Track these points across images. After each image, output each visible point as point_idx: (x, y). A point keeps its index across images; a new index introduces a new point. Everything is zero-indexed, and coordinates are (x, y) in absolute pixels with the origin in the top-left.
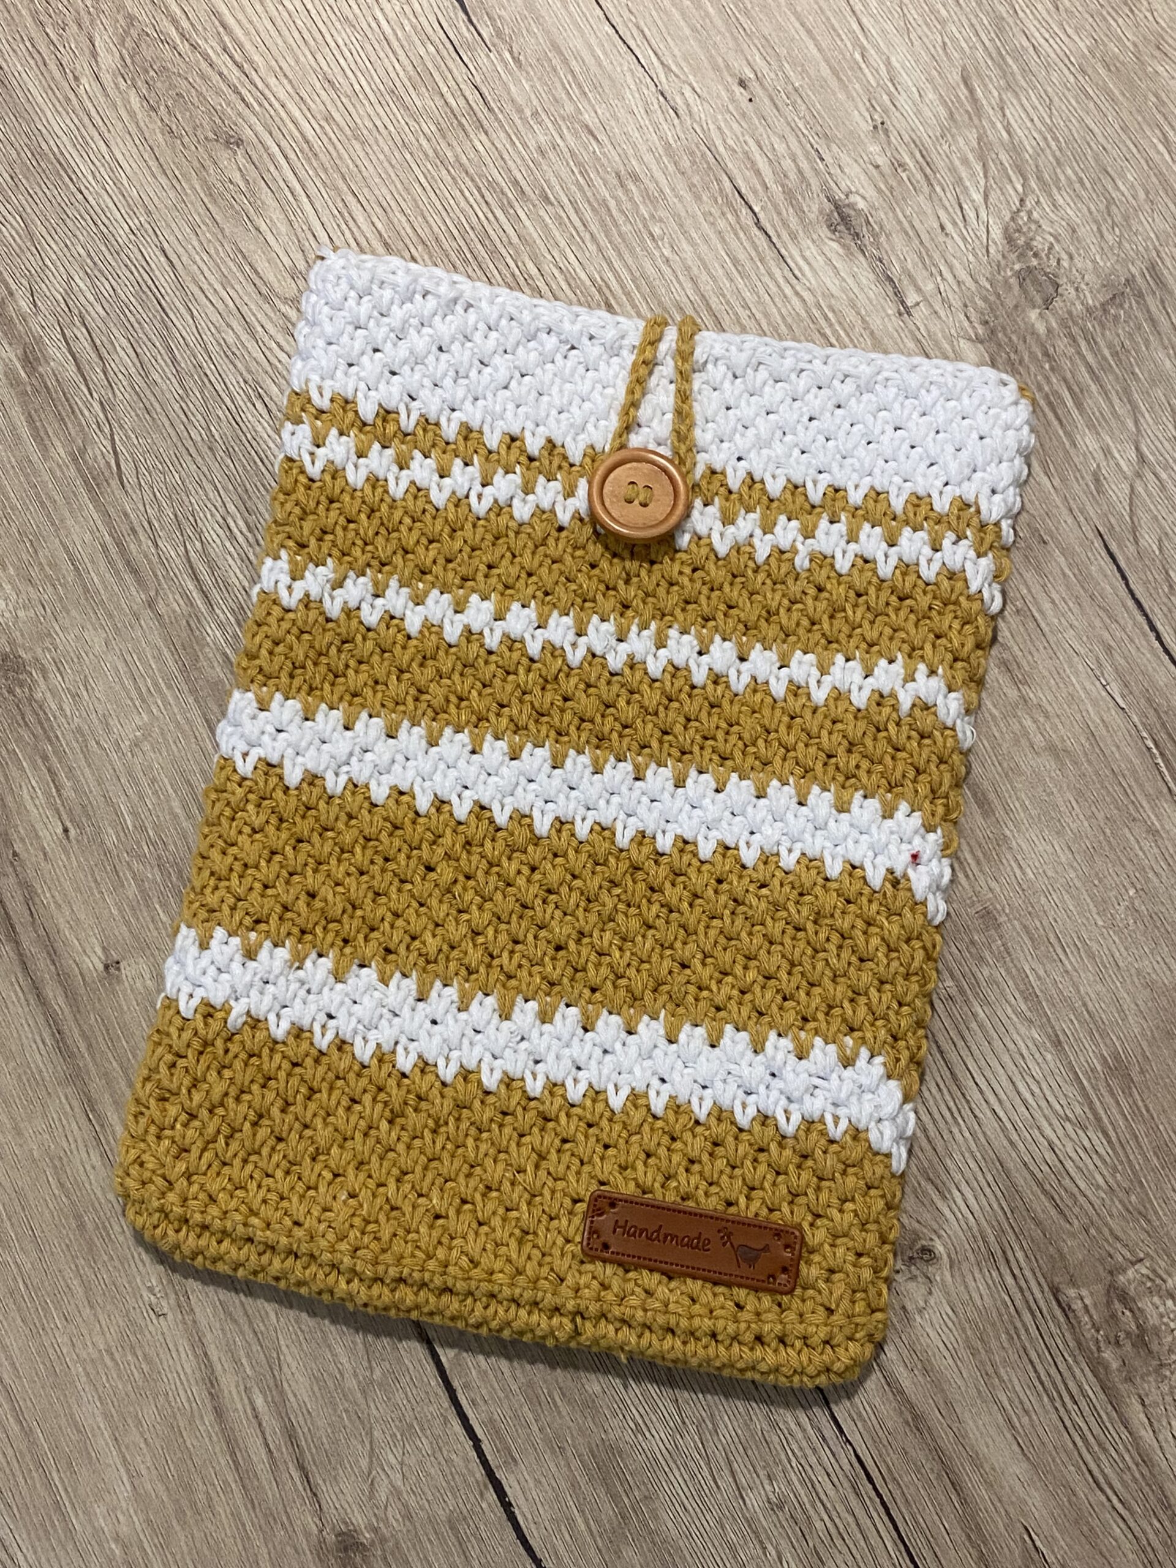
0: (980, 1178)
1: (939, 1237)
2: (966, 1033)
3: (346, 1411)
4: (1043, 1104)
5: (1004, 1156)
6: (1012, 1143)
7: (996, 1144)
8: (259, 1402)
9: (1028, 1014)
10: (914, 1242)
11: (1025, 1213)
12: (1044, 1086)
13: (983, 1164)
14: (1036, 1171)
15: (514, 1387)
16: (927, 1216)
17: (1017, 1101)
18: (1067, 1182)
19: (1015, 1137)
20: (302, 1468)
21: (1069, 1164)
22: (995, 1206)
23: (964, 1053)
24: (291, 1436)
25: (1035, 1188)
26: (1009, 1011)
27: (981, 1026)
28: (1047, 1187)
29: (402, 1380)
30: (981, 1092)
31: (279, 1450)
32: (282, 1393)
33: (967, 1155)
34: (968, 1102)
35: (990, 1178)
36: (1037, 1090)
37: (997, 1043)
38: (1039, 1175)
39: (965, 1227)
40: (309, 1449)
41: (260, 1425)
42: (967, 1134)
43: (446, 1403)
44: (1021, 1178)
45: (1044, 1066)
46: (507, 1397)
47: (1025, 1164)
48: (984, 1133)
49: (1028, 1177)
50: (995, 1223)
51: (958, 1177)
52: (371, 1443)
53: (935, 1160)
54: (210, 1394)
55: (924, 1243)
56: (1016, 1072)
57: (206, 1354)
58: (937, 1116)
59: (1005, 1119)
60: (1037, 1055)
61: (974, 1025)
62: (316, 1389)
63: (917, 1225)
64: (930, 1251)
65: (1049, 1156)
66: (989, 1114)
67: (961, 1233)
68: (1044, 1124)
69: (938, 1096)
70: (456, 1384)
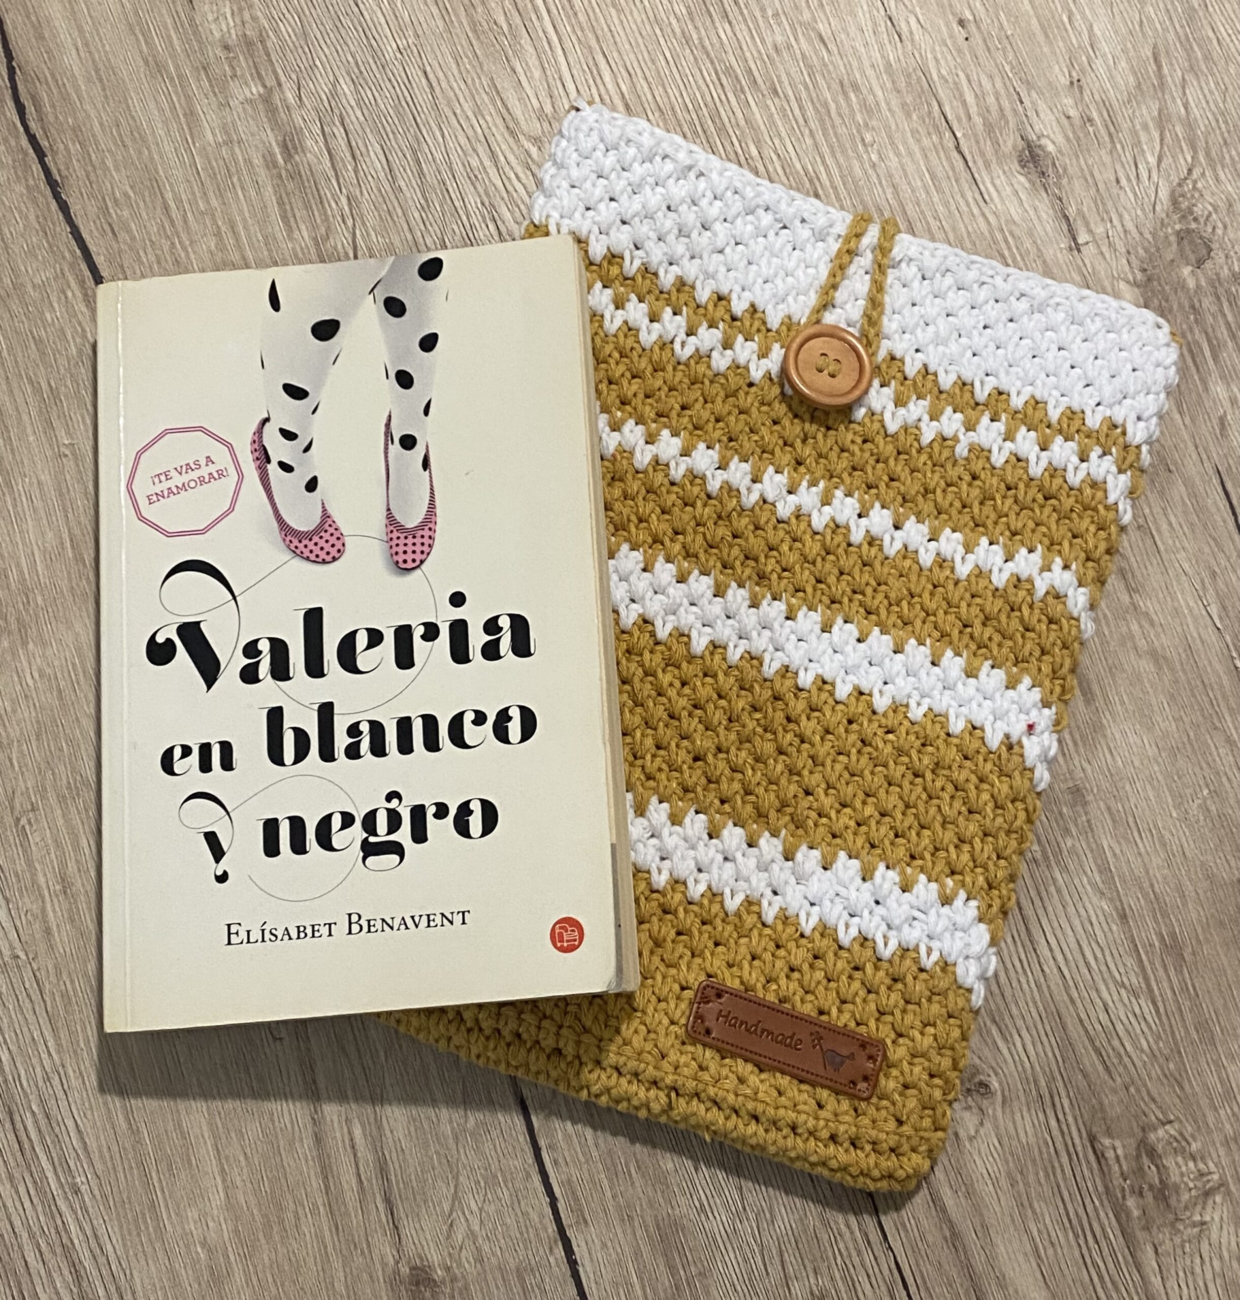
0: (1040, 1027)
1: (996, 1074)
2: (1044, 894)
3: (437, 1153)
4: (1104, 968)
5: (1063, 1011)
6: (1072, 1001)
7: (1057, 998)
8: (358, 1132)
9: (1101, 885)
10: (974, 1075)
11: (1075, 1065)
12: (1107, 953)
13: (1044, 1015)
14: (1090, 1028)
15: (595, 1154)
16: (986, 1052)
17: (1081, 964)
18: (1116, 1043)
19: (1075, 995)
20: (388, 1201)
21: (1119, 1027)
22: (1050, 1054)
23: (1041, 912)
24: (383, 1169)
25: (1087, 1042)
26: (1085, 880)
27: (1059, 891)
28: (1098, 1044)
29: (494, 1134)
30: (1051, 950)
31: (369, 1181)
32: (380, 1127)
33: (1031, 1004)
34: (1038, 956)
35: (1048, 1028)
36: (1099, 955)
37: (1071, 909)
38: (1092, 1033)
39: (1020, 1069)
40: (398, 1184)
41: (355, 1155)
42: (1033, 985)
43: (530, 1159)
44: (1075, 1031)
45: (1109, 934)
46: (587, 1161)
47: (1081, 1021)
48: (1048, 987)
49: (1082, 1033)
50: (1047, 1069)
51: (1020, 1023)
52: (456, 1187)
53: (1002, 1006)
54: (313, 1119)
55: (982, 1077)
56: (1084, 937)
57: (314, 1082)
58: (1010, 966)
59: (1068, 976)
60: (1104, 925)
61: (1052, 889)
62: (412, 1129)
63: (978, 1061)
64: (987, 1086)
65: (1103, 1017)
66: (1055, 970)
67: (1015, 1074)
68: (1103, 988)
69: (1012, 948)
70: (542, 1143)
